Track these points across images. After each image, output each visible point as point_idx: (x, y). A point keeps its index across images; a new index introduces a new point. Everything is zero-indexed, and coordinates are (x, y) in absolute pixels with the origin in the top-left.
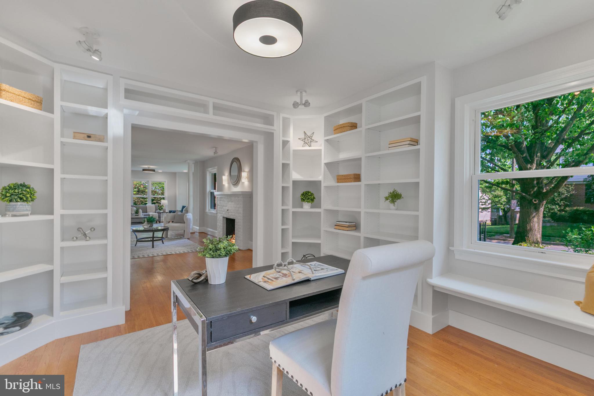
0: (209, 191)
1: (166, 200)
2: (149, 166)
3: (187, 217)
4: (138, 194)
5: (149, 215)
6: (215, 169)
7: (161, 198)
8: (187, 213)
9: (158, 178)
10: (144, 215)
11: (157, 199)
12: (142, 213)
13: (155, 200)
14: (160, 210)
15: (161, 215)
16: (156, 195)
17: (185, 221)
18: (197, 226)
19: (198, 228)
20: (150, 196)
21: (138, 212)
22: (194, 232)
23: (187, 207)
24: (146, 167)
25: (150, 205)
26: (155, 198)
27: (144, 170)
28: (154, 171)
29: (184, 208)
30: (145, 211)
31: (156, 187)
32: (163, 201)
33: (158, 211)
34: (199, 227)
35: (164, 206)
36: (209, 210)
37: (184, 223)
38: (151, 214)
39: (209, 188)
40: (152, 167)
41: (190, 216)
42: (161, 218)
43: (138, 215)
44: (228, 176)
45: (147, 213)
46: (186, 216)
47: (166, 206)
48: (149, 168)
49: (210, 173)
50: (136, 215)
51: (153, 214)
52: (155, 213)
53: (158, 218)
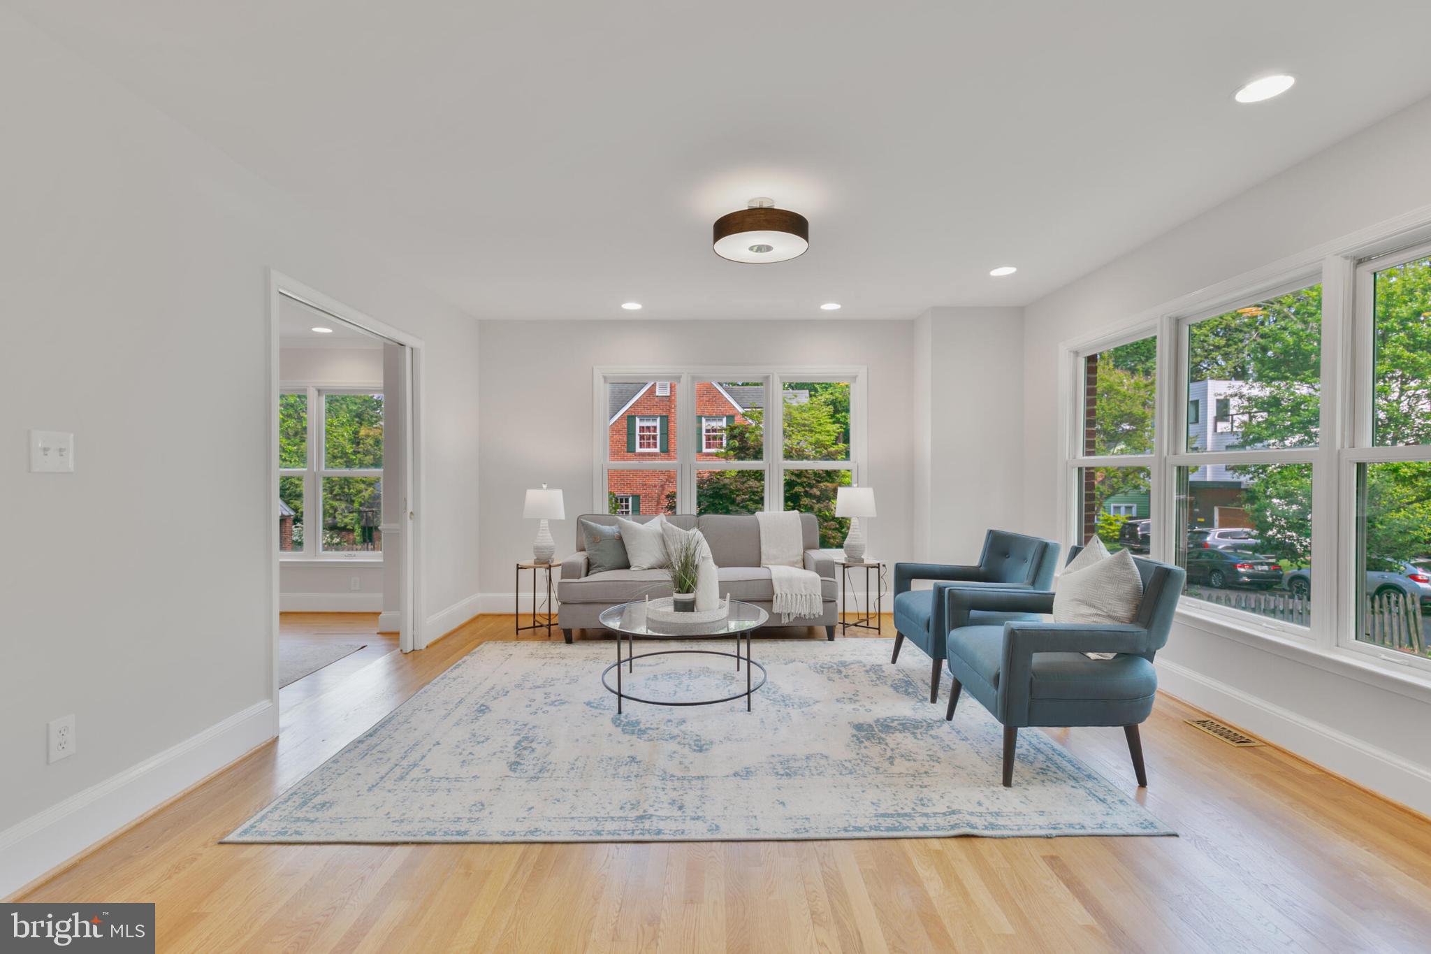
5: (768, 583)
15: (839, 577)
20: (775, 466)
25: (775, 514)
30: (746, 553)
33: (821, 554)
38: (780, 578)
42: (840, 606)
51: (790, 581)
52: (798, 572)
53: (819, 609)
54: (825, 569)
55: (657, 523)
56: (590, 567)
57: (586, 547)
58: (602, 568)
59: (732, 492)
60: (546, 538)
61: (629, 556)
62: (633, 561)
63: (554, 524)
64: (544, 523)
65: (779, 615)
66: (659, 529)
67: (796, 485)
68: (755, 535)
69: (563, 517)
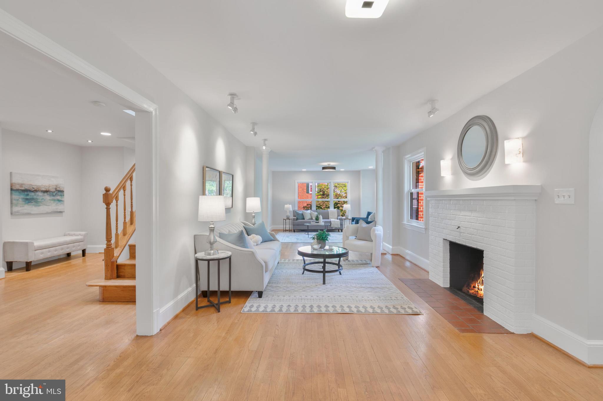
0: (408, 191)
1: (349, 204)
2: (329, 163)
3: (376, 232)
4: (323, 198)
5: (330, 222)
6: (421, 152)
7: (344, 201)
8: (375, 227)
9: (341, 179)
10: (325, 222)
11: (341, 202)
12: (323, 219)
13: (339, 204)
14: (343, 216)
15: (344, 221)
16: (339, 198)
17: (373, 238)
18: (390, 244)
19: (391, 247)
20: (332, 200)
21: (319, 219)
22: (385, 252)
23: (374, 214)
24: (326, 164)
25: (332, 209)
26: (339, 201)
27: (324, 168)
28: (334, 168)
29: (370, 215)
30: (326, 216)
31: (341, 190)
32: (345, 206)
33: (340, 217)
34: (393, 246)
35: (347, 211)
36: (408, 221)
37: (372, 241)
38: (333, 221)
39: (408, 186)
40: (332, 164)
41: (379, 230)
42: (344, 226)
43: (318, 222)
44: (452, 159)
45: (329, 219)
46: (374, 230)
47: (349, 211)
48: (329, 166)
49: (410, 162)
50: (316, 222)
51: (334, 221)
52: (336, 220)
53: (339, 226)
54: (341, 219)
55: (309, 211)
56: (297, 219)
57: (296, 216)
58: (299, 219)
59: (321, 205)
60: (288, 214)
61: (304, 217)
62: (305, 218)
63: (290, 211)
64: (288, 211)
65: (332, 227)
66: (310, 212)
67: (338, 204)
68: (328, 214)
69: (291, 210)
